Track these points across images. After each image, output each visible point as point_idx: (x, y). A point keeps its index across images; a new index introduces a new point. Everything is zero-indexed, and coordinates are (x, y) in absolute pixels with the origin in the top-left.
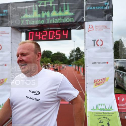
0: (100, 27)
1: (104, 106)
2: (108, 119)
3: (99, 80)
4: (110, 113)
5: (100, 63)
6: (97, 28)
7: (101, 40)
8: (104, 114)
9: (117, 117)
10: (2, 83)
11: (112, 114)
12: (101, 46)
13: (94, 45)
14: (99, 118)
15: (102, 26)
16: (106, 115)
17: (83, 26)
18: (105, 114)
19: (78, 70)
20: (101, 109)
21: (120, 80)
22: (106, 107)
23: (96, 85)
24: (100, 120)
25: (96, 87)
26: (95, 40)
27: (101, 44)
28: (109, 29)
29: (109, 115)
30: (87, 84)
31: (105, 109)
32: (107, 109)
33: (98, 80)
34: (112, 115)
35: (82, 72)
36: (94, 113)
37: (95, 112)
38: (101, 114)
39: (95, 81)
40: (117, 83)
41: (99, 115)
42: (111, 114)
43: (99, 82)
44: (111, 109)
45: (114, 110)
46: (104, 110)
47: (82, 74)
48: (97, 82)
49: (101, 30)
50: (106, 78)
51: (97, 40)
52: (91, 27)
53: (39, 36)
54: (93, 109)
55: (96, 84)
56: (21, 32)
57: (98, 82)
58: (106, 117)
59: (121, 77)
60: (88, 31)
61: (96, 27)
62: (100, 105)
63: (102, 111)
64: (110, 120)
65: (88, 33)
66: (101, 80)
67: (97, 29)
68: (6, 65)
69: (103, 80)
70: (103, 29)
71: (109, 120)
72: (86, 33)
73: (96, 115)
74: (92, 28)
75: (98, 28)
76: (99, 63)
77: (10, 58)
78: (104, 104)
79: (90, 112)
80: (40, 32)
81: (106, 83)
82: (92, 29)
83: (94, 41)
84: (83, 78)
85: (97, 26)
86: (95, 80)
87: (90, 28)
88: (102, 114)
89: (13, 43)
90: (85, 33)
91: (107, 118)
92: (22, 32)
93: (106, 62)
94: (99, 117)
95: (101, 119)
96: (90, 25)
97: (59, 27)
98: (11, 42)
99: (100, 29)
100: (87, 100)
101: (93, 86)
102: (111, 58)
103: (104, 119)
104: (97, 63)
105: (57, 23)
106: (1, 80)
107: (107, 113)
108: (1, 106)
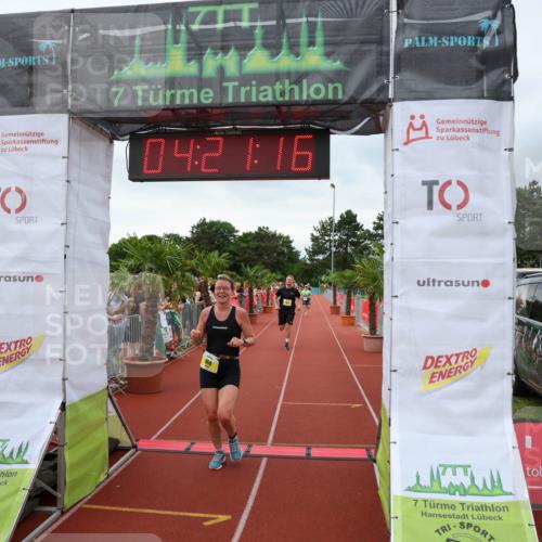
0: (457, 126)
1: (466, 474)
2: (485, 533)
3: (449, 361)
4: (493, 508)
5: (451, 285)
6: (442, 131)
7: (460, 184)
8: (466, 512)
9: (522, 525)
10: (22, 354)
11: (502, 514)
12: (460, 207)
13: (430, 205)
14: (444, 529)
15: (467, 122)
16: (476, 513)
17: (381, 118)
18: (470, 513)
19: (348, 312)
20: (451, 490)
22: (473, 479)
23: (431, 382)
24: (448, 535)
25: (432, 387)
26: (436, 183)
28: (498, 133)
29: (490, 518)
30: (393, 374)
31: (469, 488)
32: (481, 487)
33: (444, 360)
34: (500, 519)
35: (364, 318)
36: (421, 504)
37: (425, 501)
38: (450, 512)
39: (430, 361)
41: (444, 516)
42: (495, 514)
43: (445, 365)
45: (511, 494)
46: (465, 493)
47: (366, 328)
48: (436, 366)
49: (460, 138)
50: (475, 350)
51: (441, 183)
52: (417, 123)
53: (189, 155)
54: (418, 488)
55: (433, 377)
56: (112, 138)
57: (440, 368)
58: (475, 523)
59: (537, 346)
60: (406, 144)
61: (441, 126)
62: (449, 470)
63: (457, 498)
64: (492, 538)
65: (402, 148)
66: (453, 360)
67: (444, 134)
69: (465, 360)
71: (488, 537)
72: (397, 150)
73: (431, 515)
74: (421, 129)
75: (447, 130)
76: (449, 283)
77: (58, 247)
78: (466, 467)
79: (404, 499)
80: (192, 142)
81: (475, 372)
82: (422, 133)
83: (430, 184)
84: (367, 345)
85: (443, 122)
86: (428, 358)
87: (414, 129)
88: (458, 511)
89: (73, 183)
90: (389, 150)
91: (478, 530)
92: (117, 139)
93: (480, 280)
94: (444, 522)
95: (453, 530)
96: (413, 117)
97: (279, 121)
98: (65, 178)
99: (459, 134)
100: (392, 445)
101: (420, 384)
102: (503, 264)
103: (465, 530)
104: (440, 282)
105: (267, 102)
106: (16, 342)
107: (478, 509)
108: (14, 456)
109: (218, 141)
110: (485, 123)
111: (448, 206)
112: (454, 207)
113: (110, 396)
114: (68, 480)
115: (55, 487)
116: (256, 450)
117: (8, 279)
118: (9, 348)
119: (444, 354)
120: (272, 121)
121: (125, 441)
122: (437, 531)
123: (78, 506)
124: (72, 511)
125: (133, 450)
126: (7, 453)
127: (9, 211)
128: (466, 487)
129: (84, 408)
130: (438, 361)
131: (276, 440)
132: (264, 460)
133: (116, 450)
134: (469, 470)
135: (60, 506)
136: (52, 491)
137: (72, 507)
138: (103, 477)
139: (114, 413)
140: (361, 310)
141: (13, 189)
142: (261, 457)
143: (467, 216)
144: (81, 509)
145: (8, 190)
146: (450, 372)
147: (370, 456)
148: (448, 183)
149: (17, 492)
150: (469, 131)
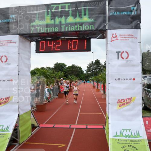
0: (125, 36)
2: (135, 148)
4: (137, 141)
5: (125, 80)
6: (121, 38)
7: (126, 52)
8: (130, 142)
9: (145, 145)
10: (7, 101)
11: (139, 142)
12: (126, 58)
13: (118, 58)
14: (124, 147)
15: (128, 35)
16: (132, 143)
17: (105, 34)
19: (98, 88)
20: (126, 136)
21: (148, 100)
22: (131, 133)
23: (120, 107)
24: (125, 148)
25: (120, 108)
26: (120, 52)
27: (126, 57)
28: (137, 38)
29: (136, 144)
30: (109, 105)
31: (131, 135)
32: (134, 135)
33: (123, 100)
34: (139, 144)
35: (102, 89)
36: (117, 140)
37: (119, 139)
38: (125, 142)
39: (119, 101)
40: (144, 103)
41: (124, 143)
44: (138, 136)
45: (142, 137)
46: (130, 137)
47: (102, 92)
48: (121, 102)
50: (132, 98)
51: (121, 52)
52: (114, 36)
53: (52, 46)
54: (117, 136)
55: (120, 105)
56: (31, 41)
57: (122, 103)
58: (132, 145)
59: (150, 96)
60: (111, 41)
61: (121, 36)
63: (127, 138)
64: (137, 149)
65: (110, 43)
66: (125, 100)
67: (122, 39)
68: (12, 80)
69: (129, 101)
70: (129, 39)
71: (136, 149)
73: (120, 143)
74: (115, 37)
75: (123, 38)
76: (124, 79)
77: (16, 72)
78: (129, 130)
79: (113, 139)
80: (53, 42)
81: (132, 104)
82: (116, 39)
83: (118, 53)
84: (103, 97)
85: (121, 35)
86: (118, 100)
87: (114, 37)
88: (128, 142)
89: (20, 54)
90: (107, 43)
91: (133, 147)
92: (32, 42)
93: (132, 78)
94: (124, 145)
95: (126, 147)
96: (113, 34)
97: (76, 36)
98: (18, 53)
99: (126, 39)
100: (109, 124)
101: (116, 107)
102: (139, 74)
103: (130, 147)
104: (121, 79)
105: (73, 31)
106: (5, 98)
107: (133, 141)
108: (6, 129)
109: (60, 42)
110: (133, 35)
111: (123, 58)
112: (125, 59)
113: (32, 112)
114: (20, 136)
115: (17, 138)
116: (72, 126)
117: (3, 81)
118: (3, 99)
119: (123, 99)
120: (75, 36)
121: (36, 125)
122: (122, 147)
123: (23, 143)
124: (22, 144)
125: (38, 127)
126: (3, 129)
127: (3, 62)
128: (130, 135)
129: (25, 116)
130: (121, 101)
131: (78, 124)
132: (75, 129)
133: (33, 127)
134: (130, 130)
135: (18, 143)
136: (16, 139)
137: (22, 143)
138: (30, 135)
139: (33, 117)
140: (101, 87)
141: (4, 56)
142: (74, 128)
143: (129, 61)
144: (24, 144)
145: (2, 56)
146: (125, 104)
147: (104, 127)
148: (123, 52)
149: (6, 139)
150: (129, 37)
